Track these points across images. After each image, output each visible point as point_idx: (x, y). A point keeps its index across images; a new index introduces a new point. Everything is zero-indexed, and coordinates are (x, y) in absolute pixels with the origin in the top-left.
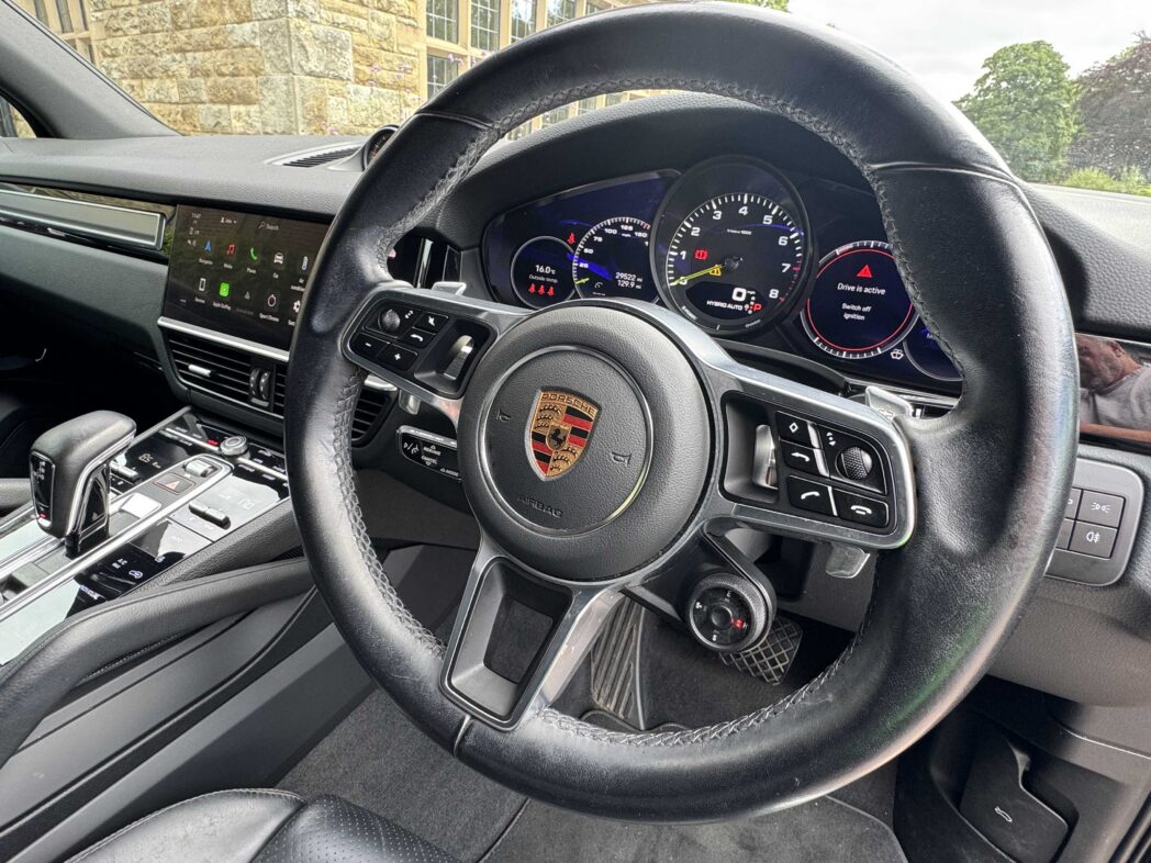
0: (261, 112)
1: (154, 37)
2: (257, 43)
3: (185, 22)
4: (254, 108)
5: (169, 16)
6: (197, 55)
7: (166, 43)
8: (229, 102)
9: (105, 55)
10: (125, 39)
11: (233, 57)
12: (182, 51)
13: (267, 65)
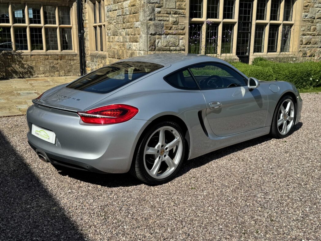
0: (139, 44)
1: (119, 25)
2: (140, 27)
3: (125, 22)
4: (138, 43)
5: (122, 20)
6: (128, 29)
7: (121, 27)
8: (133, 42)
9: (108, 30)
10: (112, 25)
11: (135, 30)
12: (124, 29)
13: (141, 32)
